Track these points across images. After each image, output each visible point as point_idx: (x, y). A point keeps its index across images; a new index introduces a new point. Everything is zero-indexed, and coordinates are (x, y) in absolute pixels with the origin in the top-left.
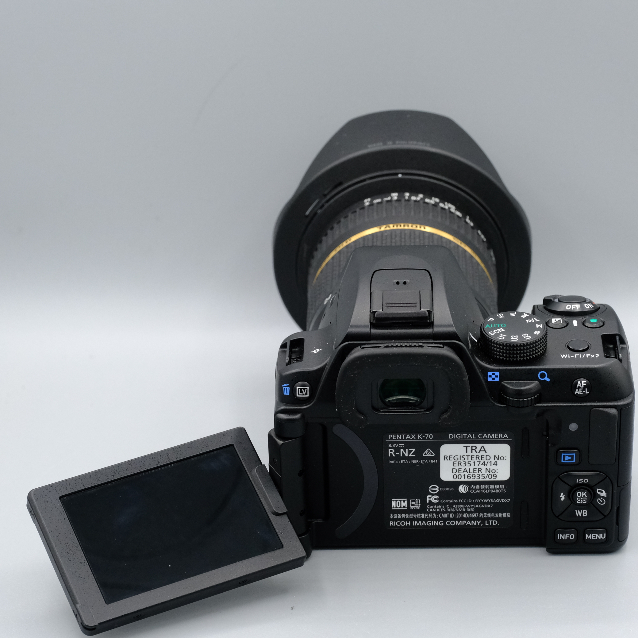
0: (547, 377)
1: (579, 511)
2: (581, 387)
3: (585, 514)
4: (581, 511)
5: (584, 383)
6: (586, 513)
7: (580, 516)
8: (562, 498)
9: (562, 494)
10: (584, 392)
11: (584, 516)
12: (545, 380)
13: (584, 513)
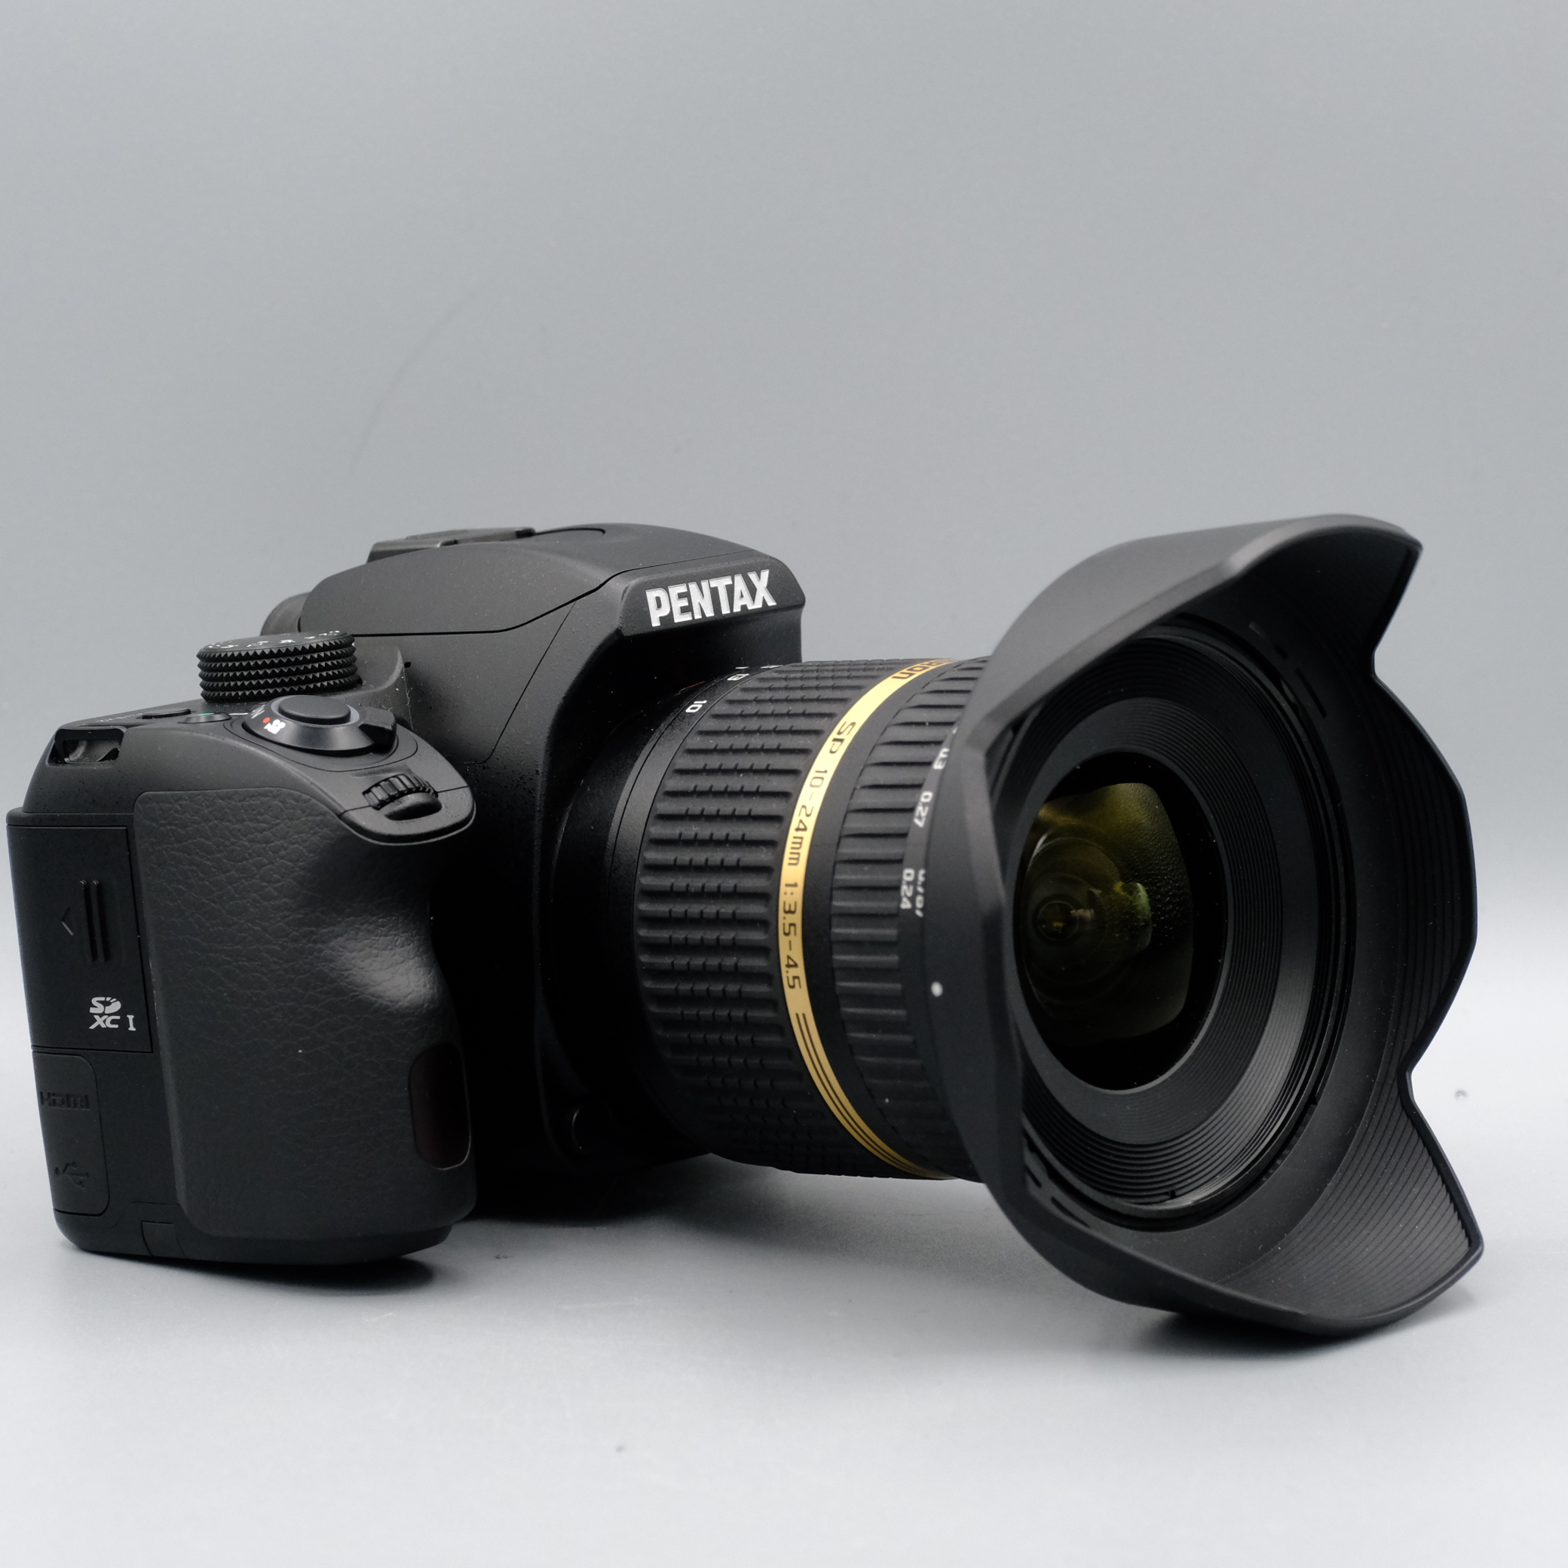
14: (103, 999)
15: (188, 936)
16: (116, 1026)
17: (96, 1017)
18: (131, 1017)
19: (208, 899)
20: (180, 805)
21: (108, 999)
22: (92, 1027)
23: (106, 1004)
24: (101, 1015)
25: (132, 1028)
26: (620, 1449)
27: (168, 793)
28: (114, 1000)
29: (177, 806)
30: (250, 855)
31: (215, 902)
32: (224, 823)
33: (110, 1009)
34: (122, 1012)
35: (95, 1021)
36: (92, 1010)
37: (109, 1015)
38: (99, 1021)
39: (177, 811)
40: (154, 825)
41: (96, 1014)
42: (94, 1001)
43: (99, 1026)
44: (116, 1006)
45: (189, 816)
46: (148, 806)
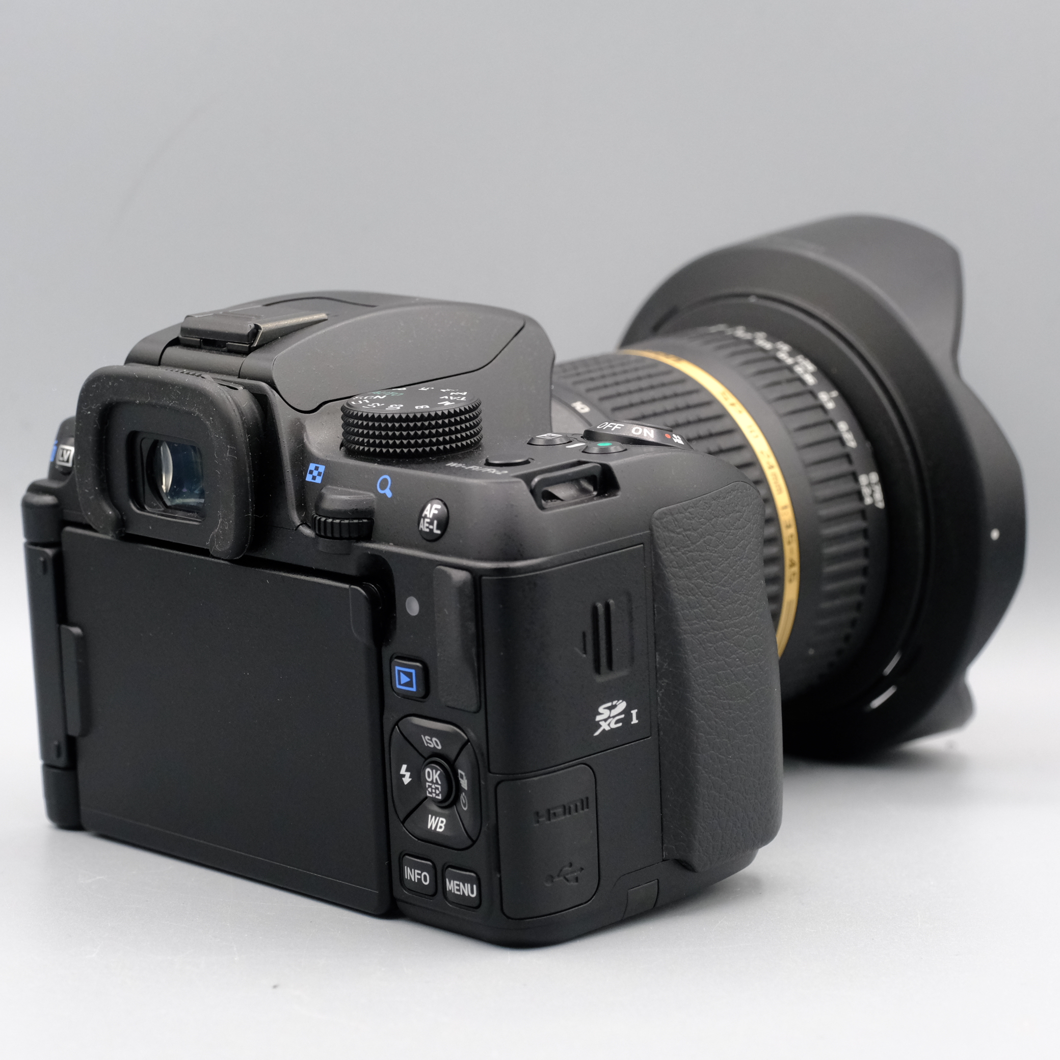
0: (390, 489)
1: (434, 817)
2: (428, 516)
3: (441, 827)
4: (438, 818)
5: (436, 509)
6: (443, 825)
7: (433, 828)
8: (404, 776)
9: (404, 767)
10: (431, 527)
11: (438, 830)
12: (385, 494)
13: (440, 824)
14: (609, 704)
15: (708, 620)
16: (620, 724)
17: (601, 723)
18: (634, 712)
19: (720, 585)
20: (689, 512)
21: (614, 703)
22: (597, 734)
23: (611, 708)
24: (605, 720)
25: (635, 721)
26: (275, 987)
27: (678, 504)
28: (621, 701)
29: (687, 514)
30: (738, 540)
31: (724, 586)
32: (719, 519)
33: (615, 712)
34: (627, 712)
35: (600, 726)
36: (598, 718)
37: (614, 717)
38: (605, 726)
39: (689, 519)
40: (672, 535)
41: (601, 721)
42: (601, 709)
43: (604, 730)
44: (622, 705)
45: (697, 520)
46: (665, 520)
